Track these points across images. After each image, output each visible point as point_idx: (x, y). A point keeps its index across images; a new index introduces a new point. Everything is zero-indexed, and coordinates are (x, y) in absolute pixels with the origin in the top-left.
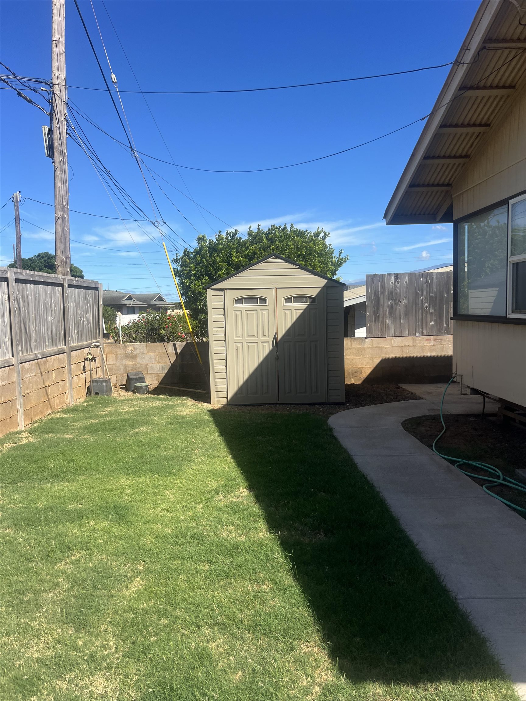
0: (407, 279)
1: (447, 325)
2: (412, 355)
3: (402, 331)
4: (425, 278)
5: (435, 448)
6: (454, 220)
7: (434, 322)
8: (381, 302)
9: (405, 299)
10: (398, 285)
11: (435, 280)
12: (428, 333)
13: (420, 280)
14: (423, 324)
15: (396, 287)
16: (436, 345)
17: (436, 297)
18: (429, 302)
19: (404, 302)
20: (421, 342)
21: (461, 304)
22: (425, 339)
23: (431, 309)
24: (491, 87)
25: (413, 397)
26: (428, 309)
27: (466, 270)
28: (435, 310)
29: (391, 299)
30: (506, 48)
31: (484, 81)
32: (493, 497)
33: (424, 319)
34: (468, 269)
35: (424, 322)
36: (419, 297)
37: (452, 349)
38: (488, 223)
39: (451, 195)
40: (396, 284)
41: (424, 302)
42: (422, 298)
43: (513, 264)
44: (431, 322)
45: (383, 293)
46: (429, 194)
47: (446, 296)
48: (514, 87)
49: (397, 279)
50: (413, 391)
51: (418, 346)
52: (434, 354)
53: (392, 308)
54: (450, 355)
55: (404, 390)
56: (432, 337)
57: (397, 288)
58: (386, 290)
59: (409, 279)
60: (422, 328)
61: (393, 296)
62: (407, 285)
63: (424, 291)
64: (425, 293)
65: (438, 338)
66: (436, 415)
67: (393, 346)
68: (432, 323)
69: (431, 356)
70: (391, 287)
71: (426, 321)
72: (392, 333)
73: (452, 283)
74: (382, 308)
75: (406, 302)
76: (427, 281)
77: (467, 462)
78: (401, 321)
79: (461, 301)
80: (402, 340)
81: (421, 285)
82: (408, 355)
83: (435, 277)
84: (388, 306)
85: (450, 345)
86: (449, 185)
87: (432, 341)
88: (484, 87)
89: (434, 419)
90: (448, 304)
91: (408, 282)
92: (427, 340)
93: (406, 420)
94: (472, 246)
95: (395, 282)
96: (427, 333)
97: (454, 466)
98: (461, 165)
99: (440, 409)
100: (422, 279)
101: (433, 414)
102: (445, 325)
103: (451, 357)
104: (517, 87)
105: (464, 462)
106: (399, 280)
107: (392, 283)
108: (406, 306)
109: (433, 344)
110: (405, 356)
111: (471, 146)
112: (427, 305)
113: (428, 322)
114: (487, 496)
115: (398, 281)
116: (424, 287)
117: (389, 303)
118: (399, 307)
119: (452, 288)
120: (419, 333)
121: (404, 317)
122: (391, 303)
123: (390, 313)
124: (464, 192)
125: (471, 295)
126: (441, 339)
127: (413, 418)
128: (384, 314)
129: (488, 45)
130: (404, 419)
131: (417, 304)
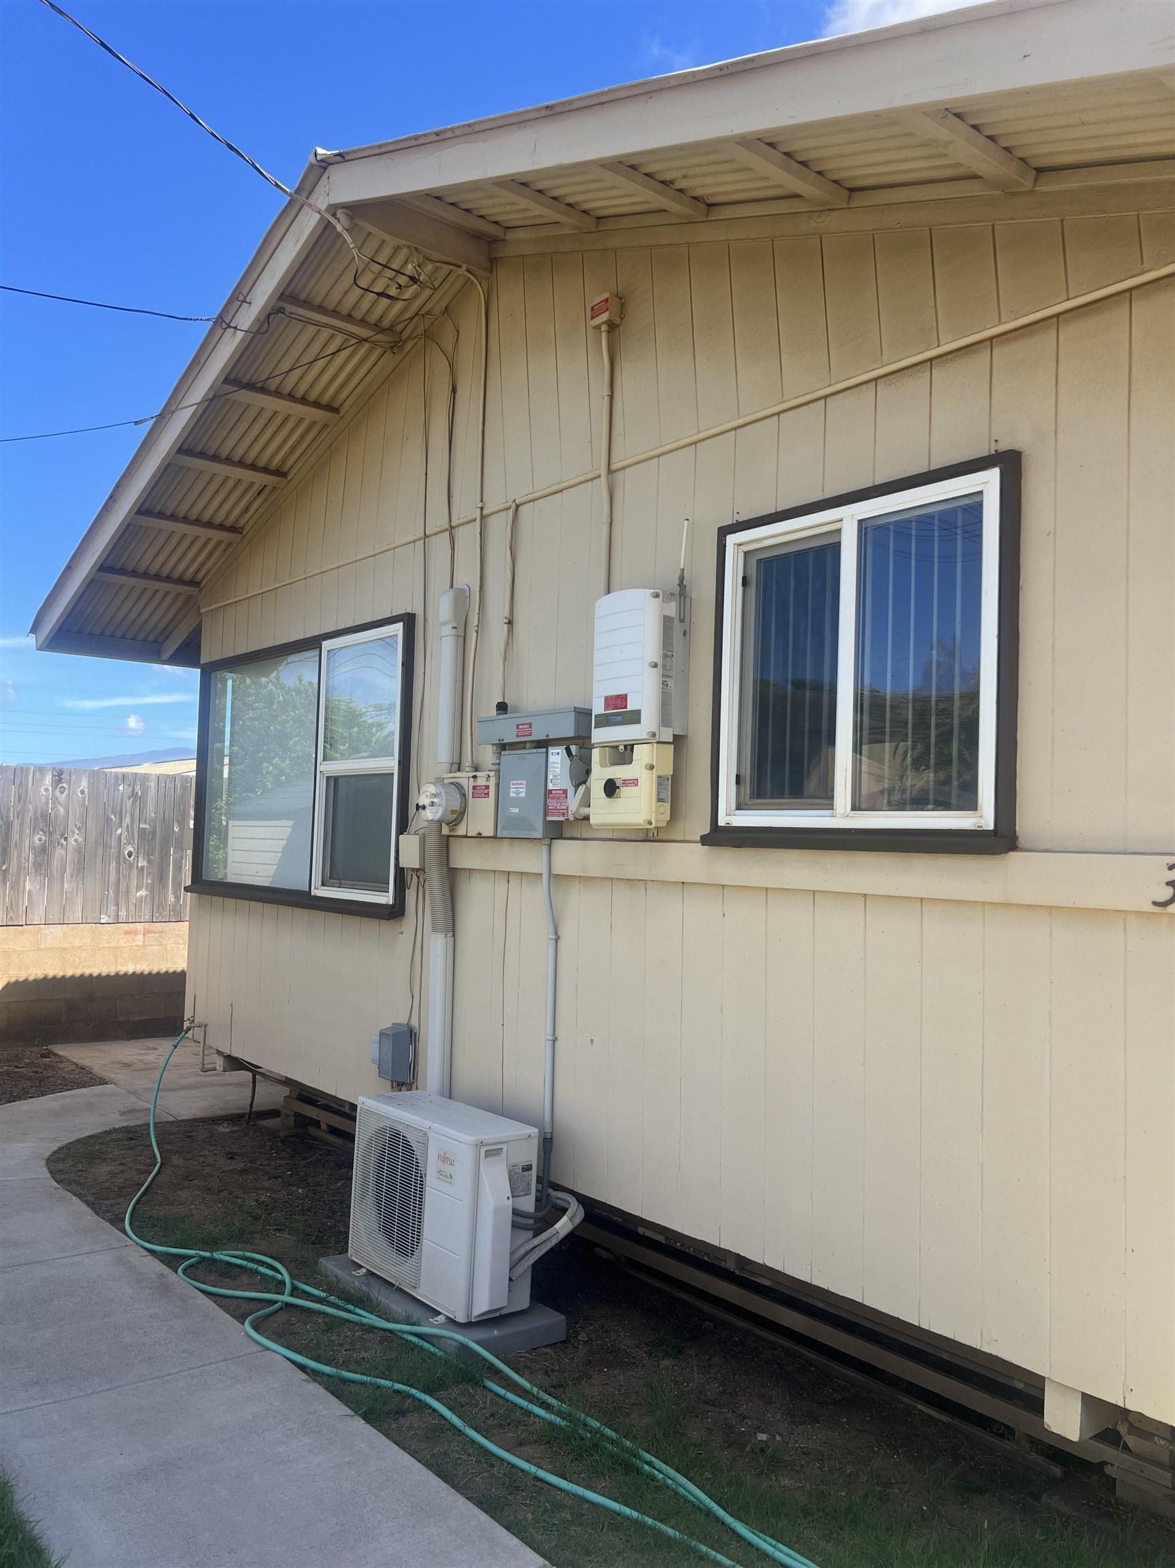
0: (84, 784)
1: (177, 898)
2: (87, 972)
3: (67, 909)
4: (129, 785)
5: (131, 1223)
6: (201, 663)
7: (147, 889)
8: (15, 836)
9: (77, 832)
10: (62, 798)
11: (152, 793)
12: (130, 916)
13: (118, 790)
14: (120, 894)
15: (55, 800)
16: (148, 945)
17: (154, 833)
18: (136, 842)
19: (75, 838)
20: (113, 937)
21: (211, 849)
22: (122, 931)
23: (140, 859)
24: (291, 397)
25: (86, 1078)
26: (134, 859)
27: (226, 775)
28: (149, 862)
29: (42, 830)
30: (326, 326)
31: (278, 379)
32: (268, 1349)
33: (123, 883)
34: (230, 772)
35: (122, 889)
36: (114, 830)
37: (186, 955)
38: (278, 678)
39: (199, 606)
40: (58, 793)
41: (124, 841)
42: (119, 831)
43: (327, 778)
44: (138, 888)
45: (21, 814)
46: (147, 595)
47: (177, 830)
48: (336, 410)
49: (60, 781)
50: (86, 1063)
51: (105, 947)
52: (144, 967)
53: (43, 851)
54: (179, 970)
55: (62, 1062)
56: (139, 926)
57: (59, 803)
58: (30, 807)
59: (91, 785)
60: (117, 905)
61: (45, 822)
62: (83, 798)
63: (125, 815)
64: (127, 820)
65: (154, 929)
66: (139, 1126)
67: (39, 949)
68: (143, 893)
69: (134, 973)
70: (43, 800)
71: (128, 887)
72: (38, 916)
73: (192, 802)
74: (15, 852)
75: (80, 840)
76: (134, 794)
77: (207, 1254)
78: (65, 887)
79: (212, 842)
80: (64, 933)
81: (119, 801)
82: (78, 972)
83: (153, 784)
84: (32, 847)
85: (182, 946)
86: (193, 583)
87: (140, 937)
88: (277, 393)
89: (132, 1137)
90: (180, 848)
91: (86, 793)
92: (127, 933)
93: (60, 1148)
94: (241, 723)
95: (54, 788)
96: (127, 916)
97: (176, 1272)
98: (223, 546)
99: (149, 1109)
100: (121, 788)
101: (133, 1123)
102: (171, 898)
103: (183, 973)
104: (342, 412)
105: (200, 1256)
106: (64, 785)
107: (46, 790)
108: (79, 850)
109: (141, 944)
110: (69, 973)
111: (246, 510)
112: (132, 850)
113: (133, 890)
114: (254, 1348)
115: (62, 787)
116: (126, 807)
117: (36, 839)
118: (63, 852)
119: (192, 813)
120: (109, 917)
121: (72, 876)
122: (40, 840)
123: (38, 865)
124: (227, 604)
125: (232, 832)
126: (162, 932)
127: (78, 1141)
128: (19, 867)
129: (289, 308)
130: (55, 1146)
131: (106, 847)
